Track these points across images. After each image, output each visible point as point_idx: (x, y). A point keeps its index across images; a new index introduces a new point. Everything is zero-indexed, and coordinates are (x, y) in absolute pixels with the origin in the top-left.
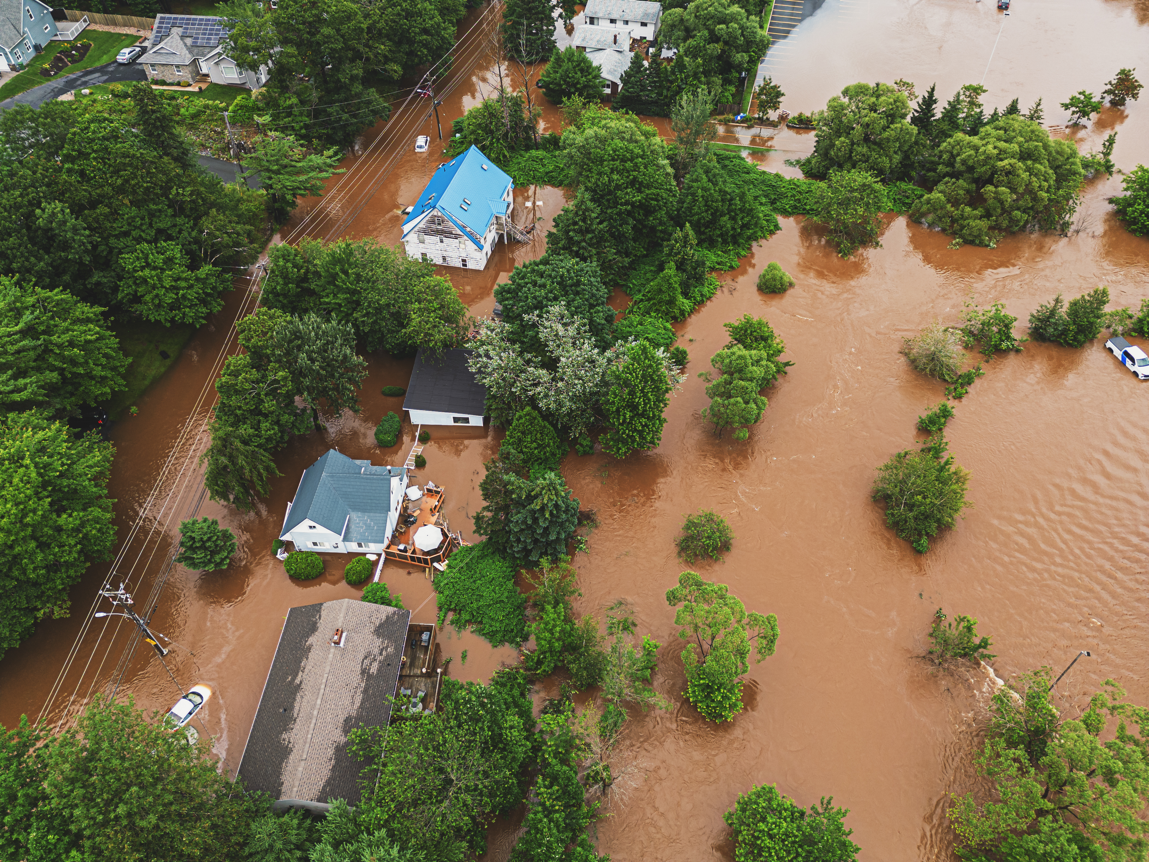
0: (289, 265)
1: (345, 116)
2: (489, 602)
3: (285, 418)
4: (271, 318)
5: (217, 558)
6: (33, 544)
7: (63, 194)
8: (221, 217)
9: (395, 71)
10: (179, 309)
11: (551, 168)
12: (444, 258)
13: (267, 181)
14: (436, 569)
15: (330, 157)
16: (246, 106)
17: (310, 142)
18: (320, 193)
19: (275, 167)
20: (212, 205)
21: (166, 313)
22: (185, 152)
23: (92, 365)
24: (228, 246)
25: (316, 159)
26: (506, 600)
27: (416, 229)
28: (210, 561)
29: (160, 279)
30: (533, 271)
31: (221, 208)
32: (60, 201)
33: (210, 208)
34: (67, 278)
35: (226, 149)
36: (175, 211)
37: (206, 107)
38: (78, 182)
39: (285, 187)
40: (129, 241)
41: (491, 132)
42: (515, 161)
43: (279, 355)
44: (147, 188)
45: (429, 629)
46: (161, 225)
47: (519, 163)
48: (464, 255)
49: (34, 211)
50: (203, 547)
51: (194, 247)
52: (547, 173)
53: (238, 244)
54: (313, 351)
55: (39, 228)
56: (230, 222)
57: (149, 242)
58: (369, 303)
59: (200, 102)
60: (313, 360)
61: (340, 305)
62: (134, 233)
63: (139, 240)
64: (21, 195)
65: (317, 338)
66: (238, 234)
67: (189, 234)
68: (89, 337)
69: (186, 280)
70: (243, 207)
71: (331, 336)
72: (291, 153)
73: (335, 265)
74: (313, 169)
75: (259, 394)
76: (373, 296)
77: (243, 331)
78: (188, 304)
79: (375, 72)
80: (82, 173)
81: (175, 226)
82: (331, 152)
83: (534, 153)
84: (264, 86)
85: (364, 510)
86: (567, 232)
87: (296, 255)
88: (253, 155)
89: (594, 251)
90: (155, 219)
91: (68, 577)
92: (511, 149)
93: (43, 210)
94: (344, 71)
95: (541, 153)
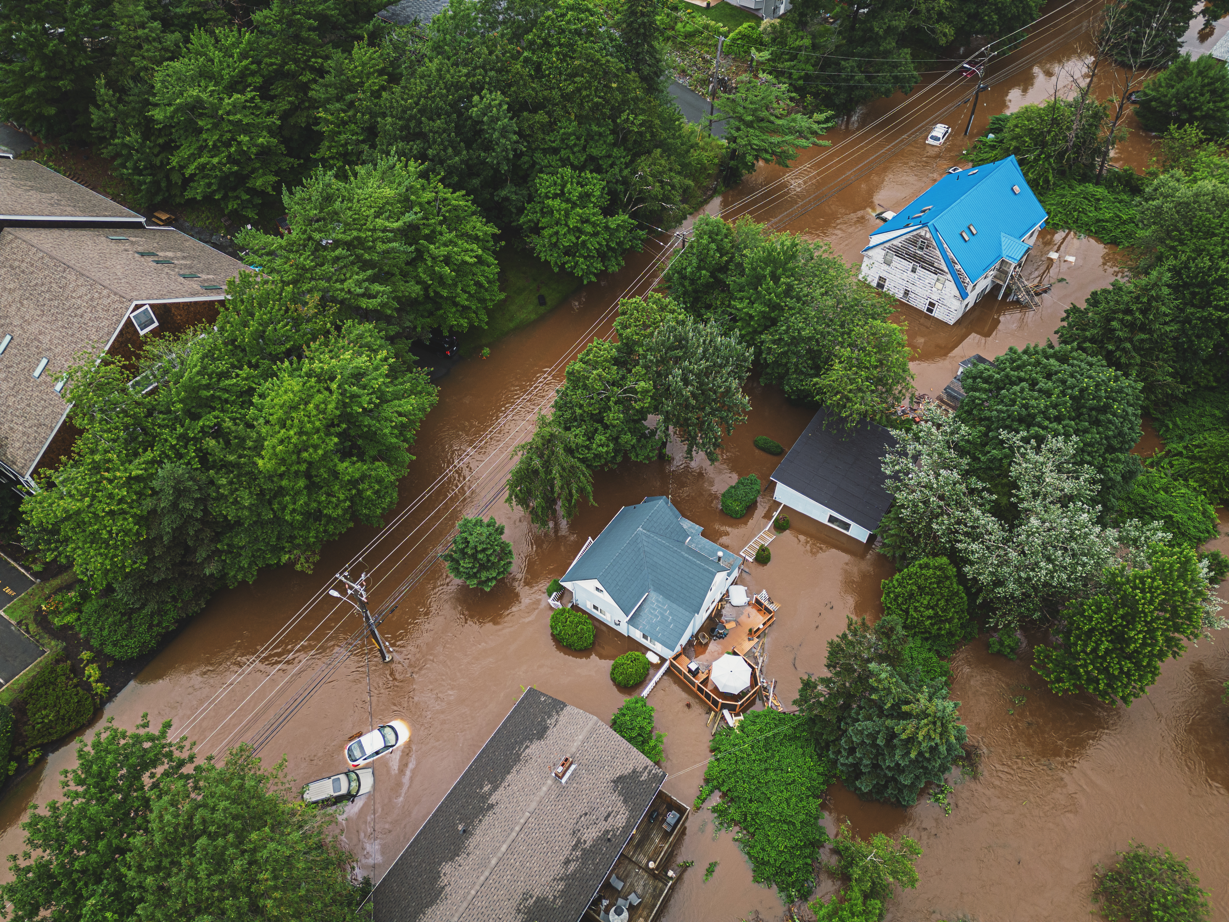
0: (713, 246)
1: (859, 76)
2: (773, 814)
3: (627, 438)
4: (662, 309)
5: (484, 575)
6: (301, 483)
7: (510, 85)
8: (663, 162)
9: (945, 35)
10: (574, 256)
11: (1108, 216)
12: (906, 293)
13: (733, 132)
14: (723, 718)
15: (819, 123)
16: (749, 37)
17: (803, 97)
18: (788, 162)
19: (750, 118)
20: (660, 144)
21: (559, 256)
22: (658, 73)
23: (459, 291)
24: (655, 198)
25: (802, 121)
26: (798, 826)
27: (887, 245)
28: (475, 575)
29: (567, 215)
30: (1038, 363)
31: (668, 150)
32: (503, 93)
33: (657, 147)
34: (476, 182)
35: (704, 82)
36: (616, 140)
37: (706, 27)
38: (531, 75)
39: (750, 144)
40: (553, 159)
41: (1044, 144)
42: (1058, 191)
43: (651, 361)
44: (597, 104)
45: (681, 810)
46: (595, 152)
47: (1063, 196)
48: (935, 297)
49: (473, 96)
50: (474, 556)
51: (620, 188)
52: (1098, 221)
53: (667, 199)
54: (691, 371)
55: (471, 117)
56: (671, 170)
57: (574, 168)
58: (789, 328)
59: (702, 20)
60: (686, 382)
61: (751, 317)
62: (563, 152)
63: (565, 162)
64: (467, 75)
65: (704, 356)
66: (673, 187)
67: (621, 171)
68: (467, 259)
69: (594, 225)
70: (695, 154)
71: (723, 358)
72: (775, 105)
73: (767, 265)
74: (791, 131)
75: (608, 399)
76: (797, 321)
77: (624, 313)
78: (584, 252)
79: (919, 30)
80: (538, 67)
81: (609, 156)
82: (821, 117)
83: (1091, 188)
84: (780, 17)
85: (668, 597)
86: (1109, 320)
87: (726, 236)
88: (731, 96)
89: (1138, 359)
90: (591, 143)
91: (325, 531)
92: (1061, 173)
93: (482, 98)
94: (882, 18)
95: (1100, 191)
